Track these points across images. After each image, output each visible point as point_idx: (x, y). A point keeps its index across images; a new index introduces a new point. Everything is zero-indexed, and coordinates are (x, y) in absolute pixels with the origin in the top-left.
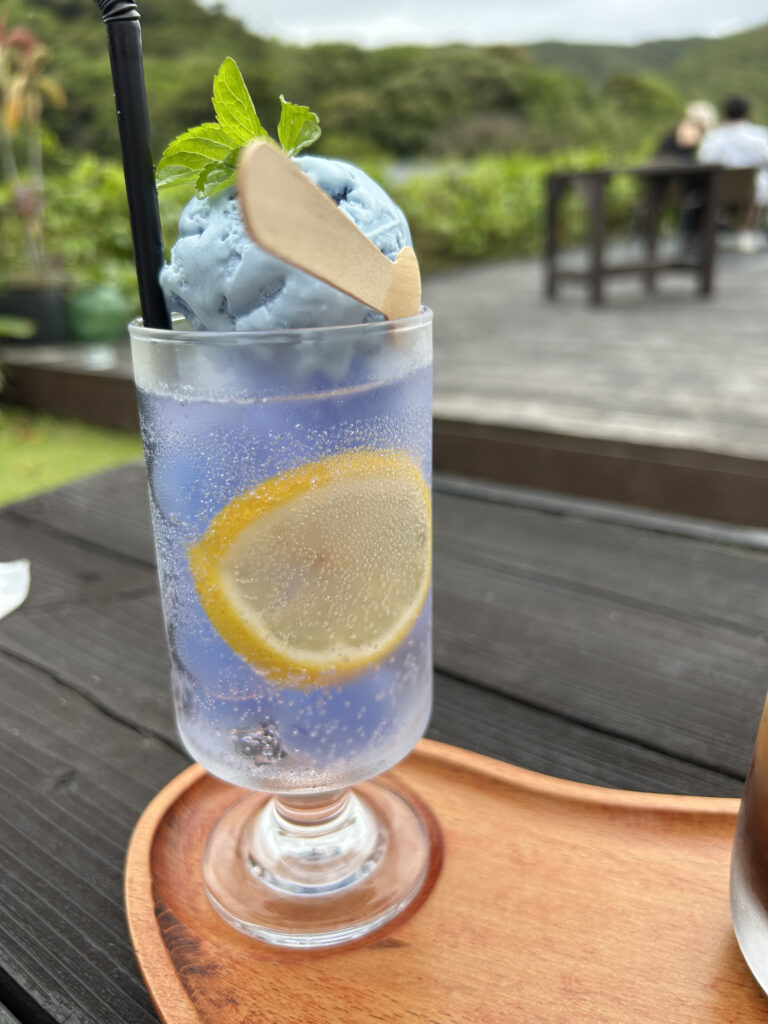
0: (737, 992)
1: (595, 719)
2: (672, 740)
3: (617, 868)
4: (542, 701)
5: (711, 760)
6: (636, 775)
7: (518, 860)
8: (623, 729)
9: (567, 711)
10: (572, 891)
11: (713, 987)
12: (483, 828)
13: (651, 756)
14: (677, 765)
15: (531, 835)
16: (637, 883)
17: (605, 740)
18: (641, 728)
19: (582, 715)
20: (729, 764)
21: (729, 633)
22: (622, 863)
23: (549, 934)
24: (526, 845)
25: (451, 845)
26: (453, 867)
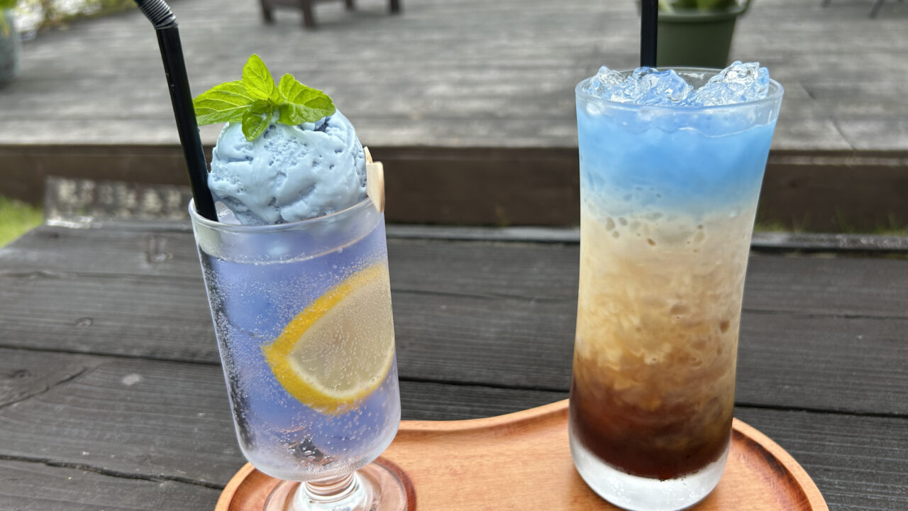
0: (587, 500)
1: (458, 378)
2: (506, 378)
3: (509, 460)
4: (423, 376)
5: (530, 384)
6: (493, 405)
7: (454, 473)
8: (476, 380)
9: (441, 377)
10: (490, 480)
11: (575, 501)
12: (427, 463)
13: (497, 391)
14: (512, 391)
15: (456, 457)
16: (521, 464)
17: (469, 389)
18: (485, 375)
19: (449, 378)
20: (539, 384)
21: (514, 302)
22: (509, 456)
23: (488, 506)
24: (455, 464)
25: (414, 478)
26: (421, 491)
